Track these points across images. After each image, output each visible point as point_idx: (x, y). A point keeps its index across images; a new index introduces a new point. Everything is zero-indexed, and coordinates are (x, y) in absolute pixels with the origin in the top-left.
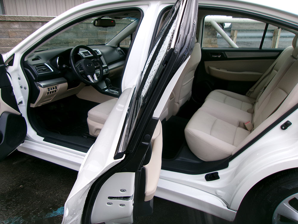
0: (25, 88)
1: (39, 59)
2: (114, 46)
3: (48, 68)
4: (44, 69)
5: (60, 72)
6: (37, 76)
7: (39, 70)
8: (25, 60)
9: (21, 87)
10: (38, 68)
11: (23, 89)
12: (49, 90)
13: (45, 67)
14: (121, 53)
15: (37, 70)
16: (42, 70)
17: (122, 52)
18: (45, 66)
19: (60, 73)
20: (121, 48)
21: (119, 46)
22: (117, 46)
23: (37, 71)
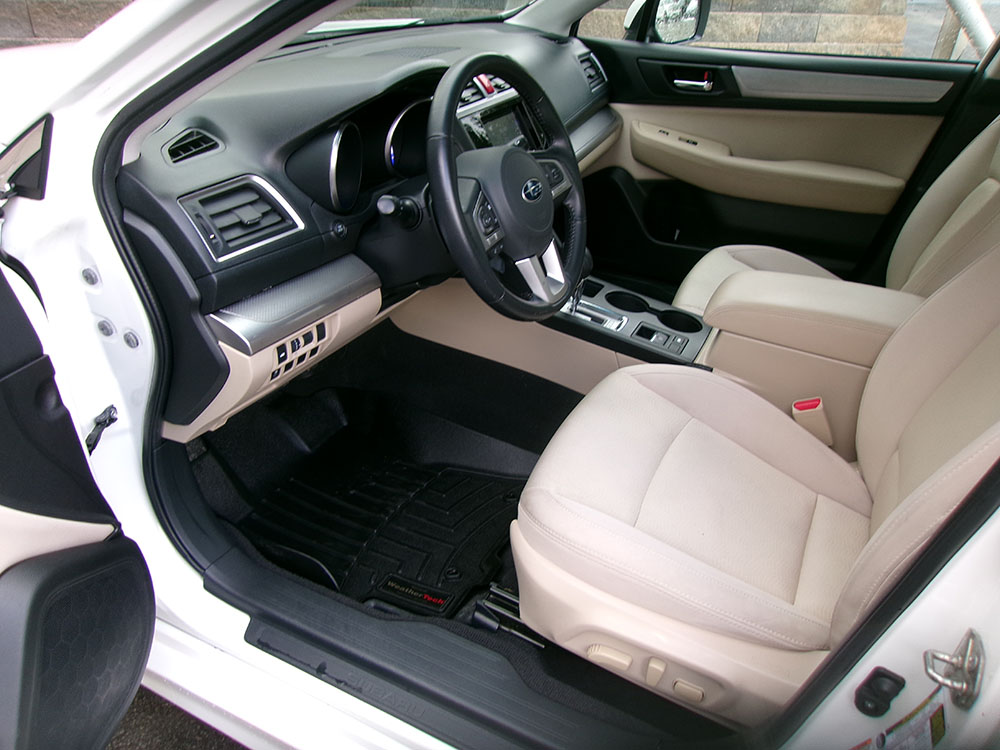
0: (131, 341)
1: (215, 146)
2: (555, 30)
3: (276, 209)
4: (249, 215)
5: (340, 228)
6: (214, 276)
7: (223, 230)
8: (125, 162)
9: (105, 329)
10: (214, 216)
11: (117, 339)
12: (285, 358)
13: (251, 203)
14: (593, 73)
15: (206, 232)
16: (241, 224)
17: (593, 66)
18: (253, 197)
19: (338, 235)
20: (586, 43)
21: (574, 33)
22: (566, 34)
23: (210, 241)
